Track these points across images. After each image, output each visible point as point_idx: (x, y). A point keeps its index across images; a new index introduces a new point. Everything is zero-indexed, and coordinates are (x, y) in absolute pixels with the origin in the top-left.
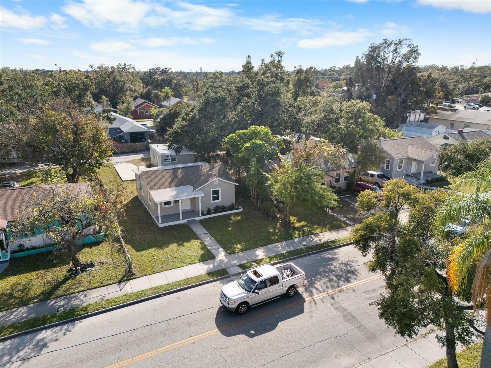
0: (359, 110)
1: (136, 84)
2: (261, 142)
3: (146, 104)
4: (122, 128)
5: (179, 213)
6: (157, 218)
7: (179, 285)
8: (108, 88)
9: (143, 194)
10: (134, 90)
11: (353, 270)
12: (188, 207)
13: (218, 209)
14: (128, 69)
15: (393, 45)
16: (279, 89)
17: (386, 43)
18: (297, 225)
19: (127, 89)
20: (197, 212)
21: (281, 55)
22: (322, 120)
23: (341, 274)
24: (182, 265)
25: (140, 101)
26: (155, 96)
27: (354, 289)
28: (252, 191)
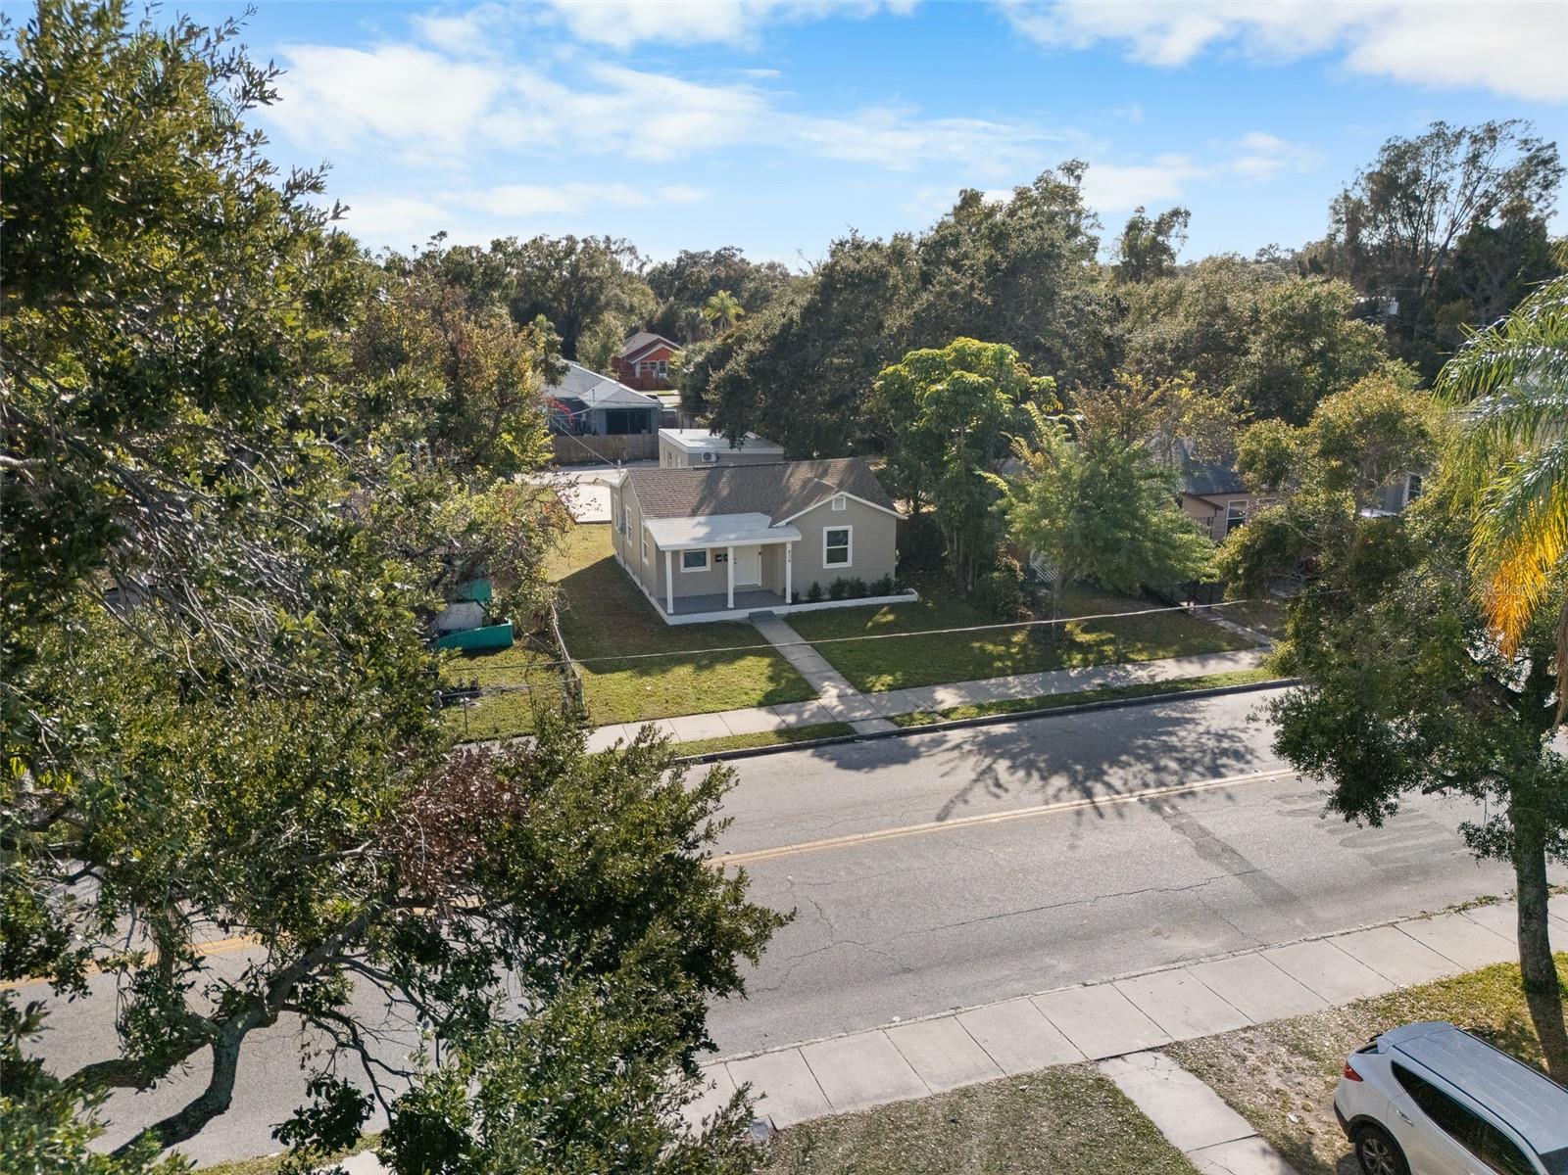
0: (1314, 306)
1: (633, 290)
2: (981, 380)
3: (660, 346)
4: (586, 397)
5: (725, 596)
6: (663, 601)
7: (710, 748)
8: (553, 300)
9: (630, 543)
10: (627, 305)
11: (1242, 749)
12: (755, 579)
13: (839, 590)
14: (616, 252)
15: (1466, 141)
16: (1052, 245)
17: (1442, 138)
18: (1083, 638)
19: (608, 304)
20: (779, 593)
21: (1078, 172)
22: (1187, 337)
23: (1198, 755)
24: (723, 707)
25: (644, 338)
26: (688, 325)
27: (1232, 791)
28: (952, 542)
